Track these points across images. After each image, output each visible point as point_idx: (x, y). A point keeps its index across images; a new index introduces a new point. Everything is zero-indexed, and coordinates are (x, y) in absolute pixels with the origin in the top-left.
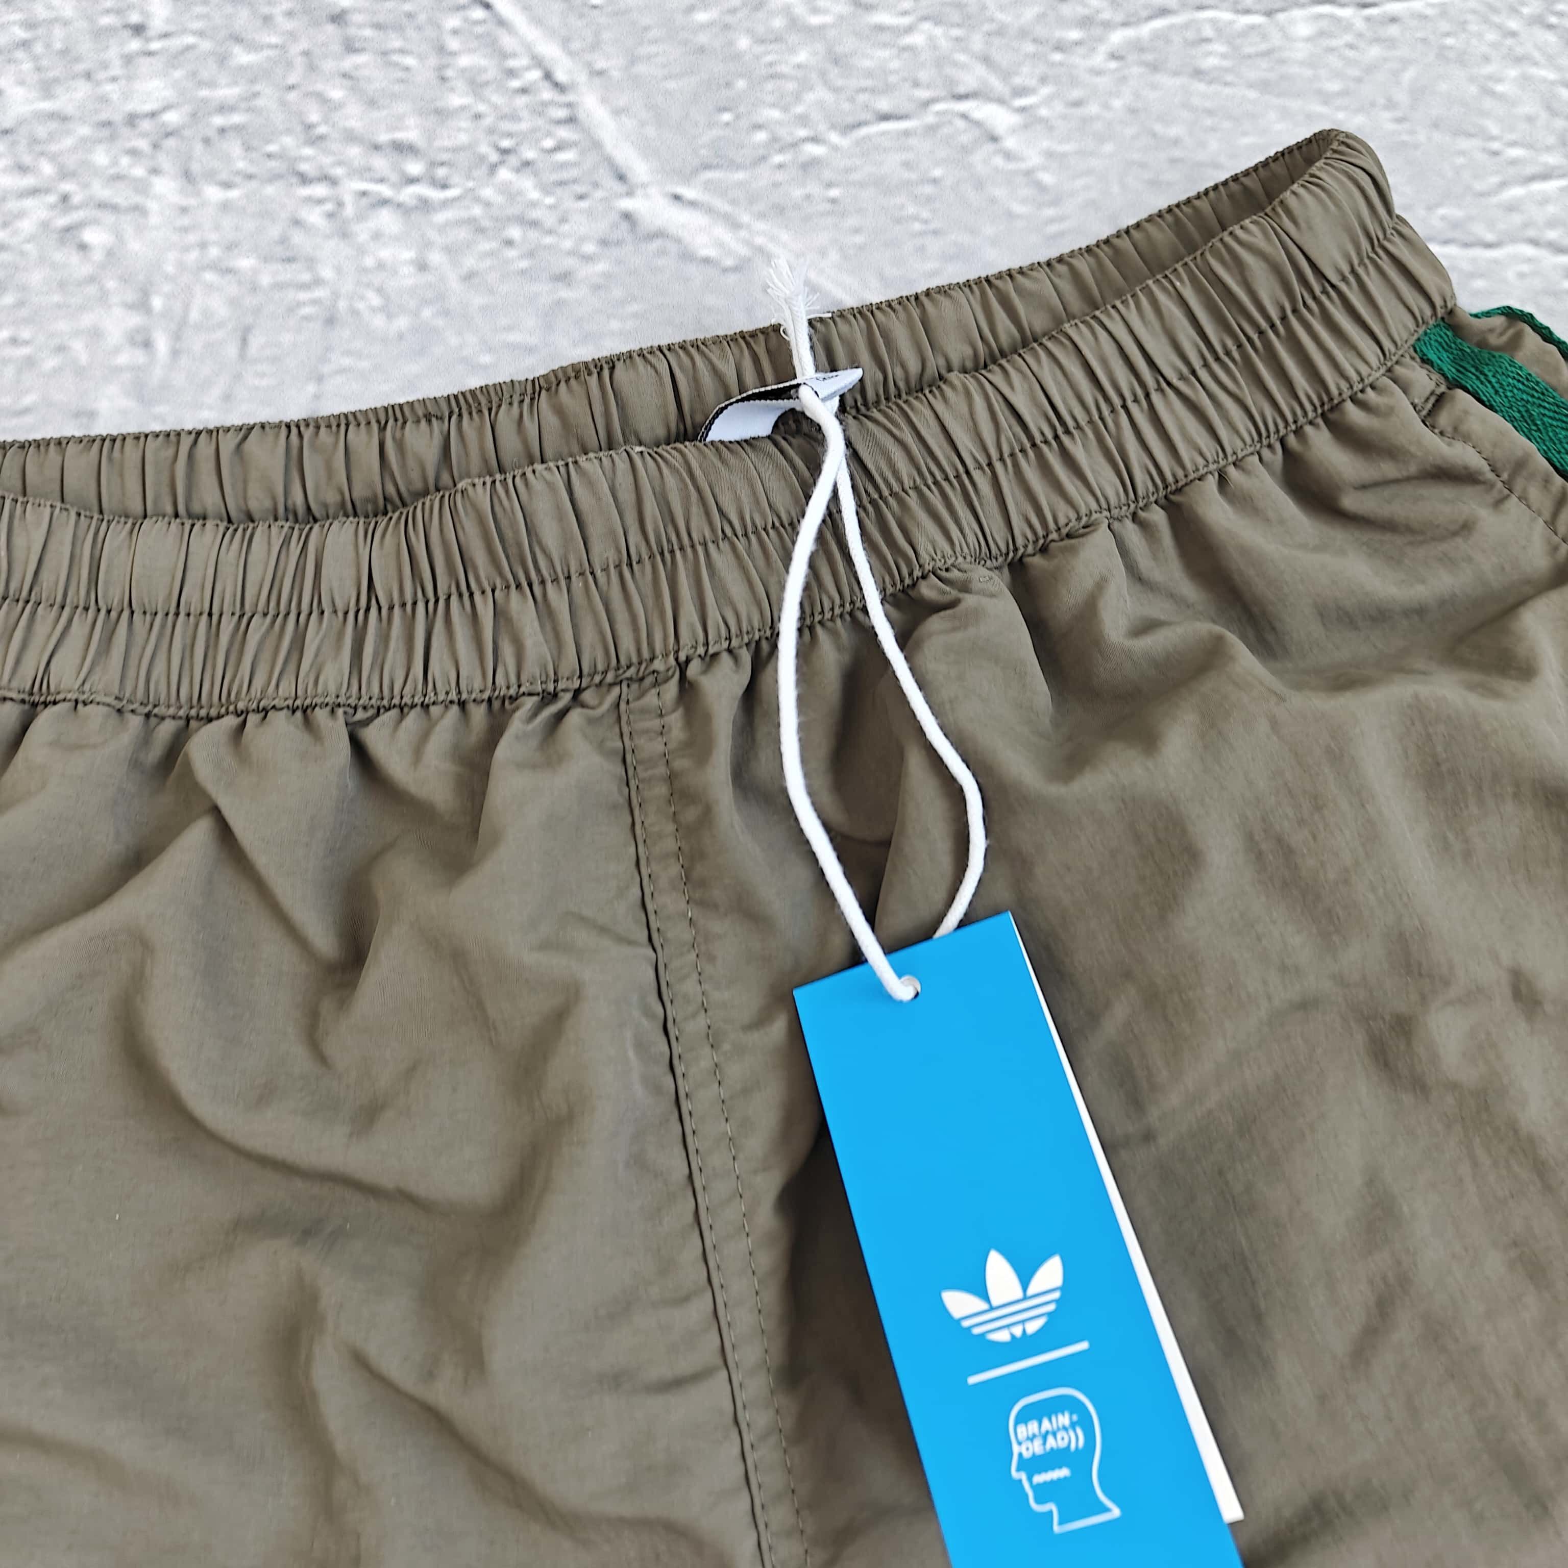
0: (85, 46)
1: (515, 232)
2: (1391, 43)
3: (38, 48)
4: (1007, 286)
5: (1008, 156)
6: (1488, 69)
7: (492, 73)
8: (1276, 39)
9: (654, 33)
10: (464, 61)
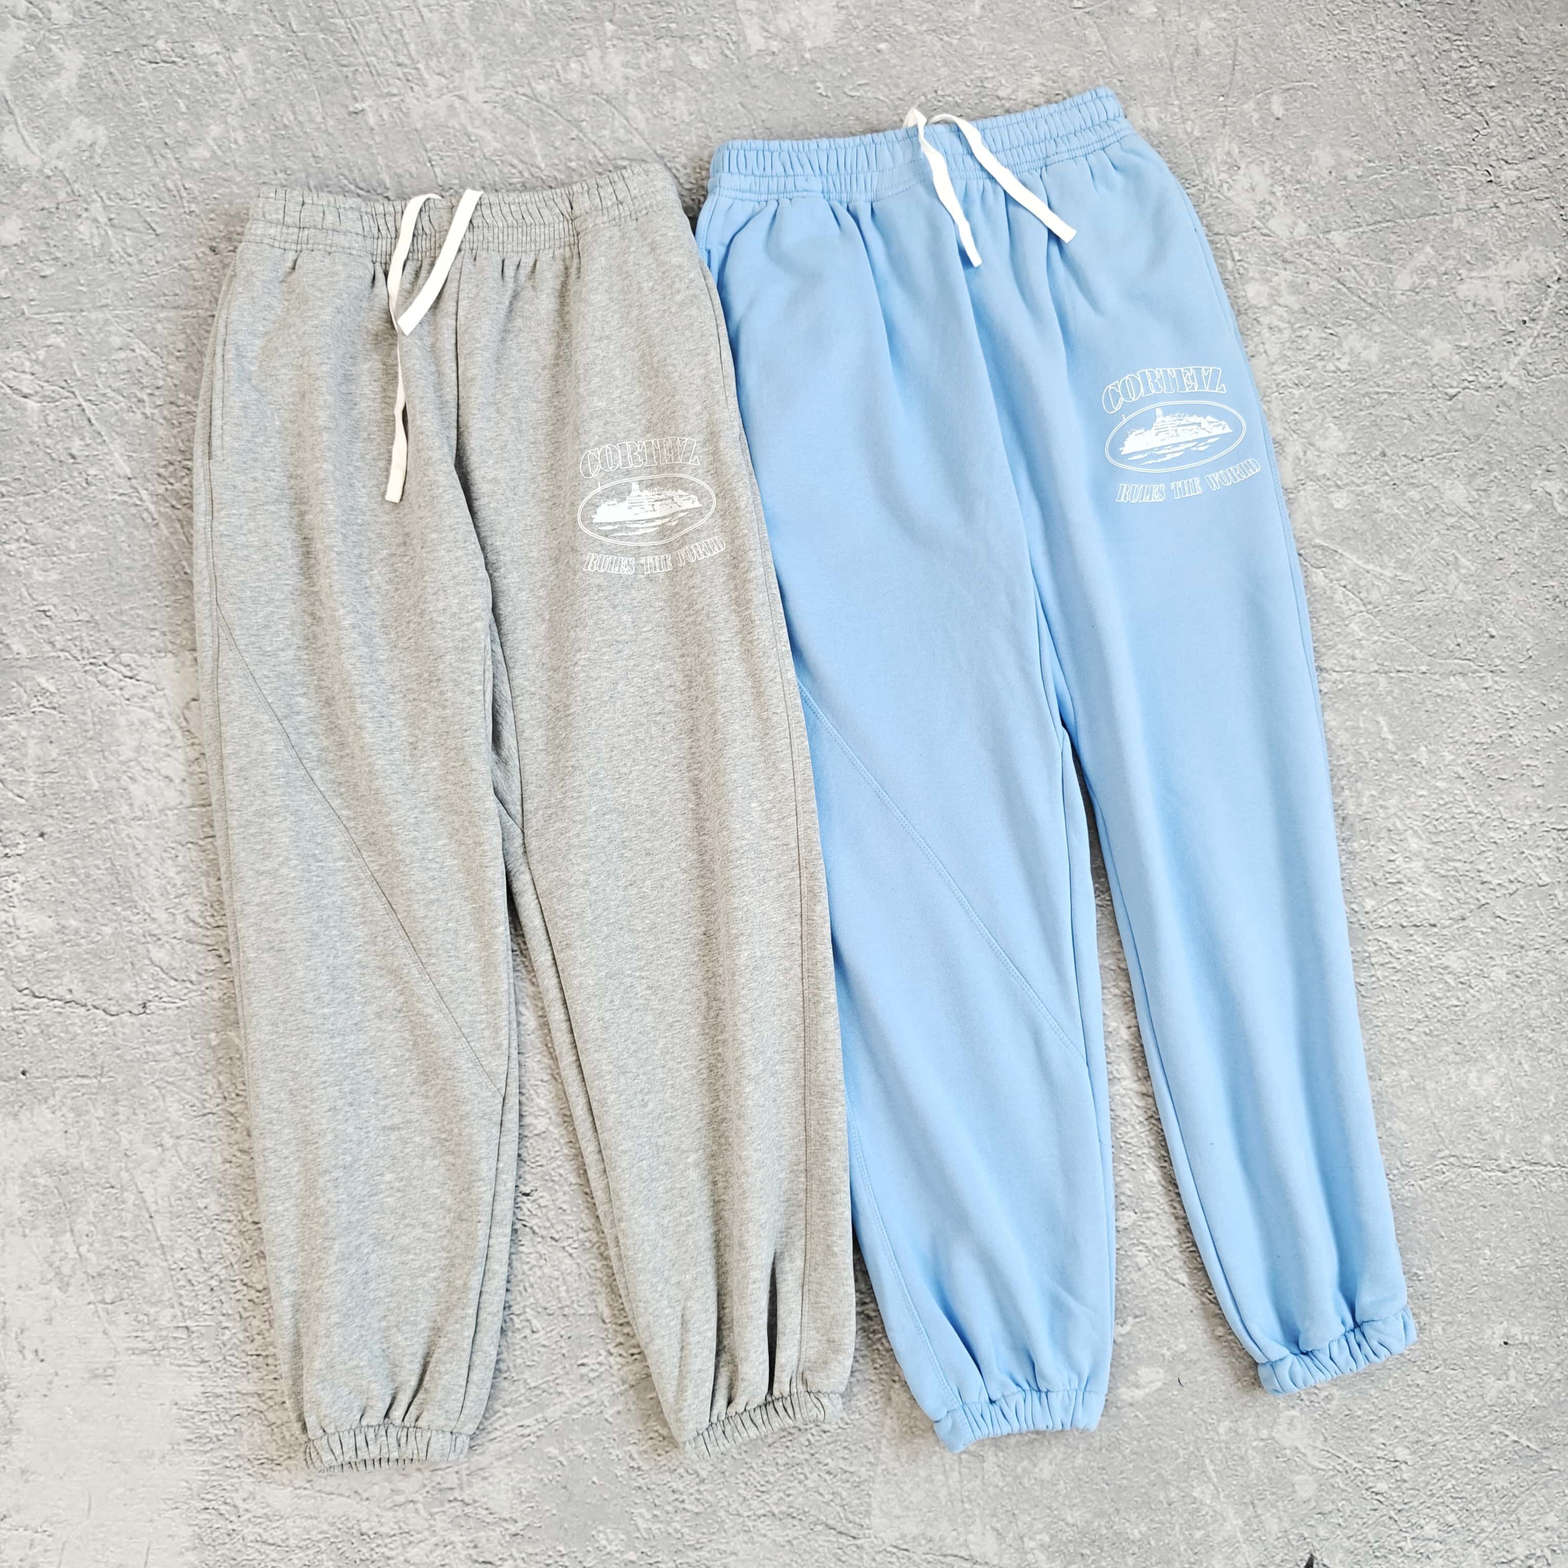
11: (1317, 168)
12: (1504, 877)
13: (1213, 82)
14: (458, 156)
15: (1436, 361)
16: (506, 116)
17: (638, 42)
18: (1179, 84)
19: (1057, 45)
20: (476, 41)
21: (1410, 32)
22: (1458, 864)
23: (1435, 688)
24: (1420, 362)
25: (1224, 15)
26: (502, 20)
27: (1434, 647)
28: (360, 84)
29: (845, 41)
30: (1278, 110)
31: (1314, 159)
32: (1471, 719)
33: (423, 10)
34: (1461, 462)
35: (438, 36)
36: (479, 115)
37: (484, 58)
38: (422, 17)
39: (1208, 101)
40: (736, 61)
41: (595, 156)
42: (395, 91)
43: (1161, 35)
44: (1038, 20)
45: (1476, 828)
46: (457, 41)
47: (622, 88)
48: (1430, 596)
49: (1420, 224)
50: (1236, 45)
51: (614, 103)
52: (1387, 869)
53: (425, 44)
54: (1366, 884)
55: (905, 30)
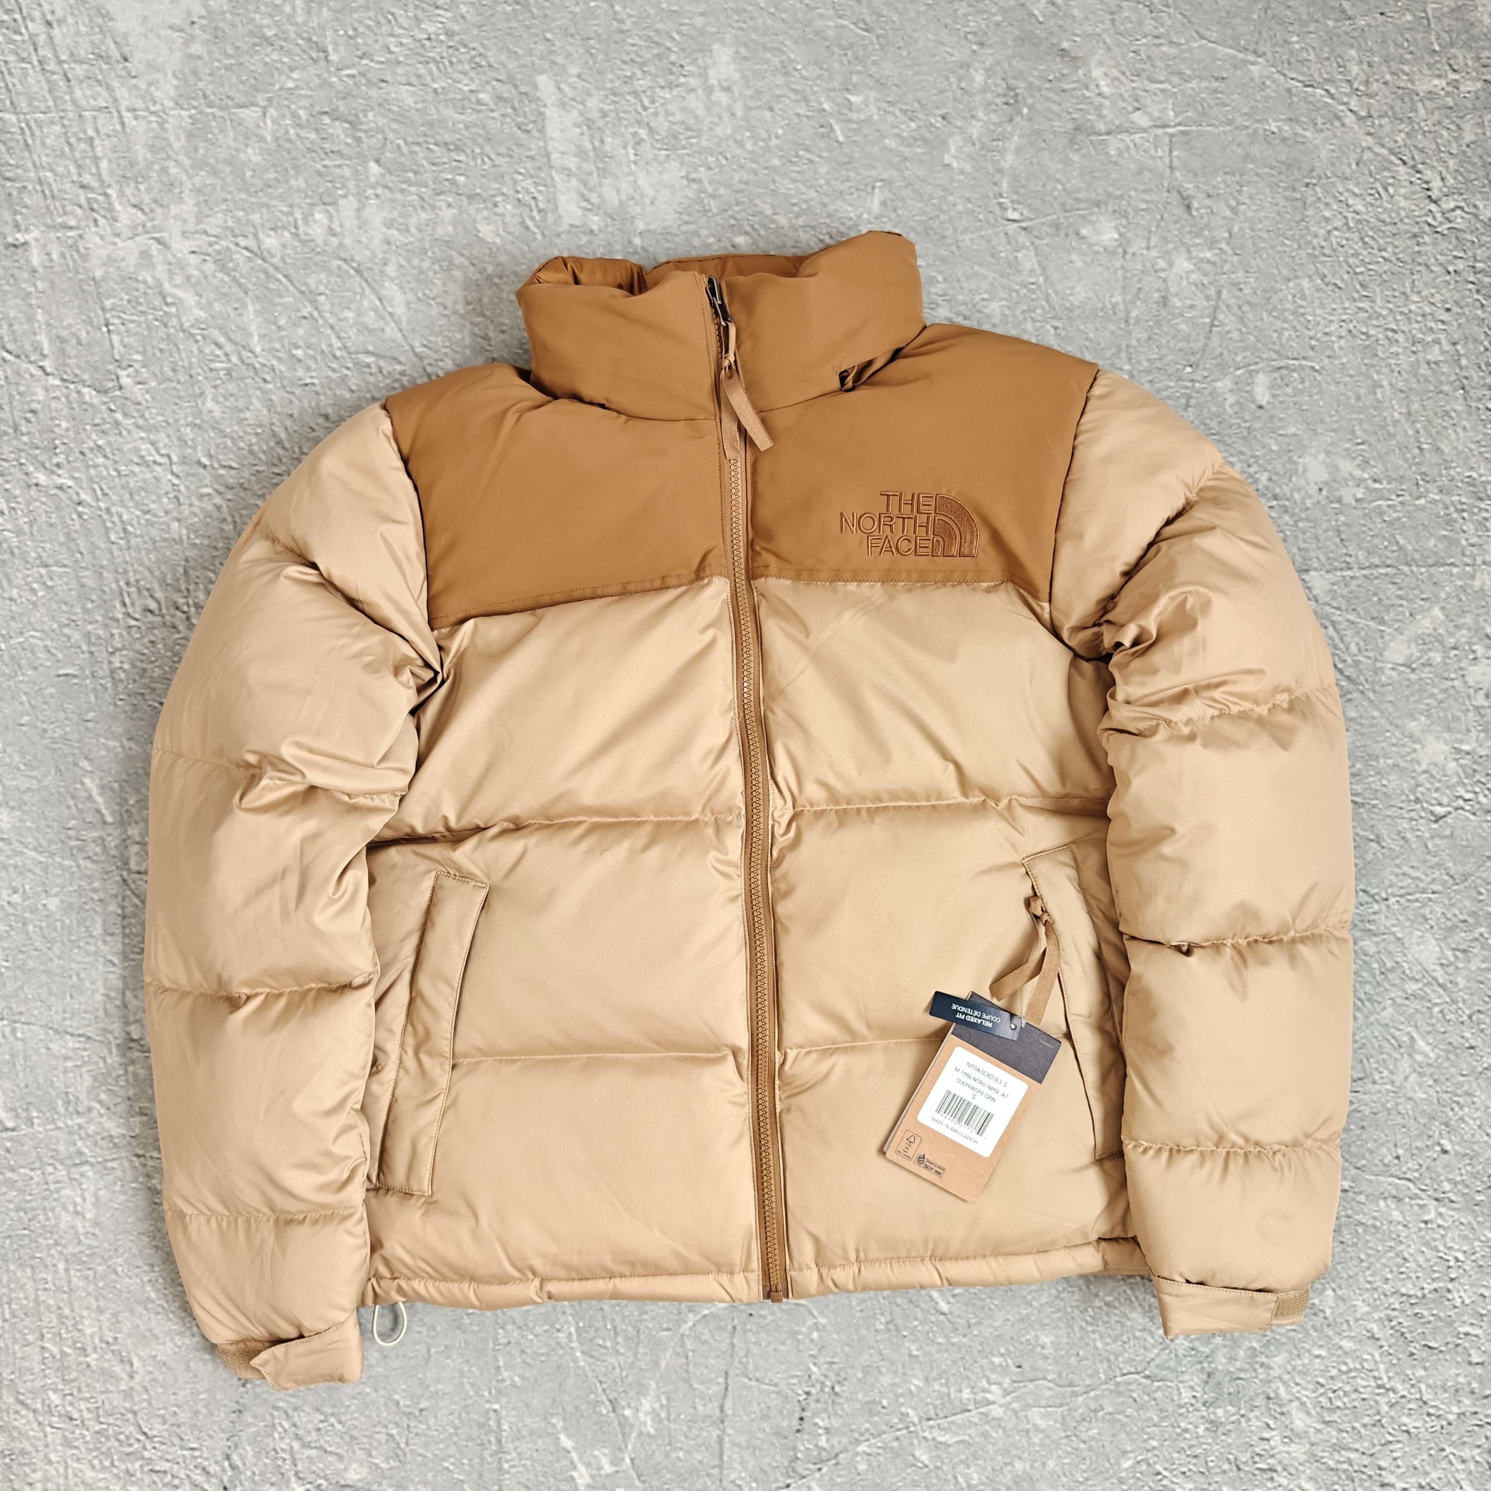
11: (1303, 482)
12: (1413, 1480)
13: (1180, 345)
14: (146, 321)
15: (1424, 767)
16: (218, 274)
17: (411, 194)
18: (1135, 343)
19: (976, 268)
20: (192, 166)
21: (1456, 309)
22: (1353, 1456)
23: (1357, 1213)
24: (1403, 764)
25: (1208, 255)
26: (232, 144)
27: (1364, 1158)
28: (26, 207)
29: (691, 227)
30: (1262, 395)
31: (1301, 469)
32: (1399, 1260)
33: (126, 114)
34: (1438, 909)
35: (141, 153)
36: (182, 269)
37: (199, 191)
38: (123, 124)
39: (1170, 370)
40: (539, 237)
41: (331, 346)
42: (73, 223)
43: (1120, 272)
44: (955, 229)
45: (1385, 1408)
46: (166, 164)
47: (380, 256)
48: (1370, 1086)
49: (1431, 576)
50: (1219, 297)
51: (366, 275)
52: (1257, 1450)
53: (122, 162)
54: (1226, 1467)
55: (775, 222)
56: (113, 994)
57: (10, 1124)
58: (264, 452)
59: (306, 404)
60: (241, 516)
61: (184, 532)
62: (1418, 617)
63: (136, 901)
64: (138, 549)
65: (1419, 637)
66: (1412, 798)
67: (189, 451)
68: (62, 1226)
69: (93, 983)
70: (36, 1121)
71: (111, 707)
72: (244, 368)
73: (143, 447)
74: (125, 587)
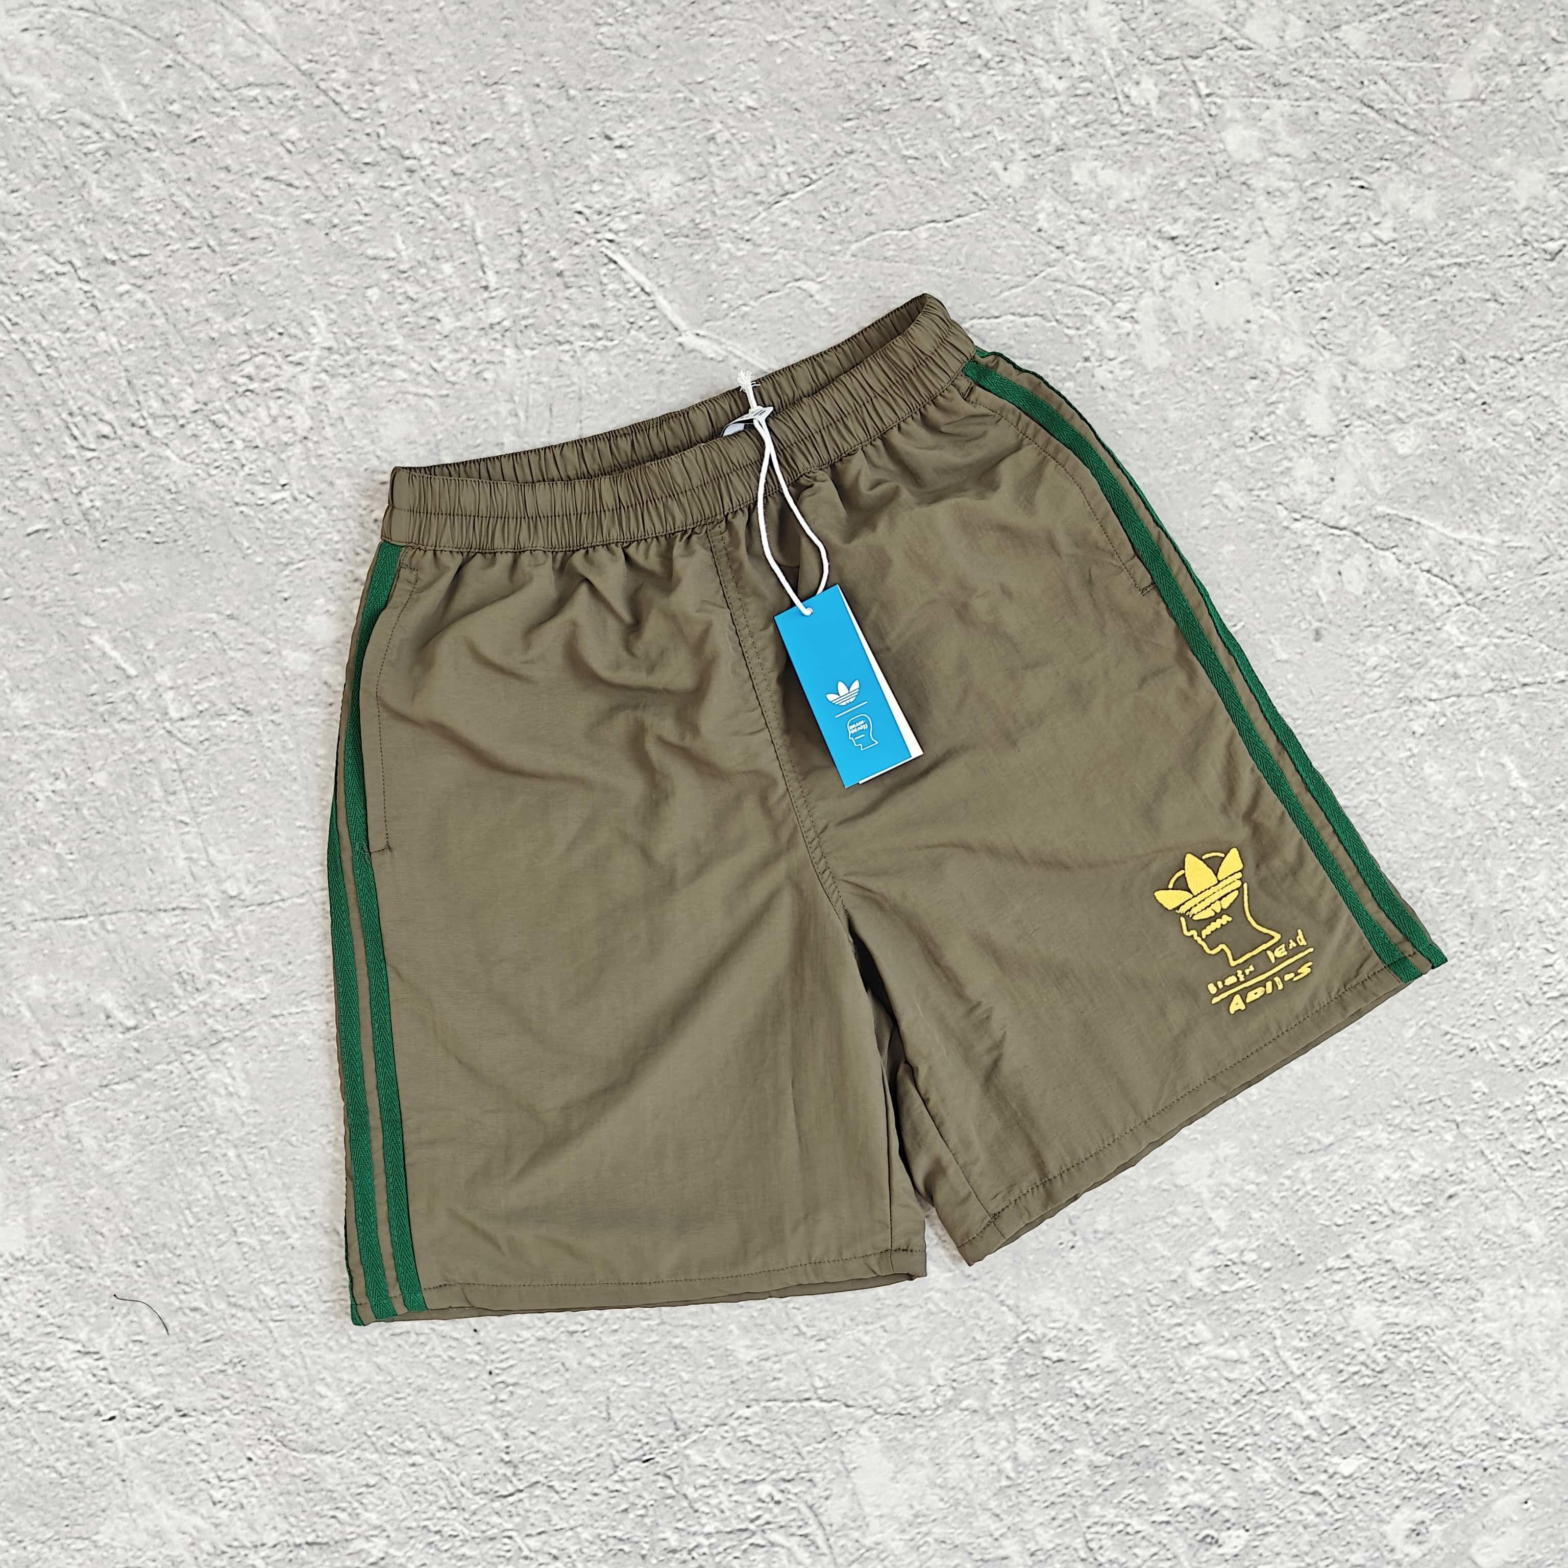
0: (468, 297)
1: (641, 356)
2: (957, 236)
3: (450, 300)
4: (821, 360)
5: (817, 302)
6: (995, 243)
7: (622, 291)
8: (914, 241)
9: (680, 266)
10: (610, 287)
56: (195, 855)
57: (131, 1023)
58: (173, 228)
59: (201, 162)
60: (170, 306)
61: (114, 340)
62: (1473, 41)
63: (188, 750)
64: (70, 373)
65: (1480, 64)
66: (1519, 241)
67: (91, 250)
68: (220, 1112)
69: (170, 850)
70: (156, 1012)
71: (97, 552)
72: (121, 141)
73: (40, 260)
74: (69, 419)
